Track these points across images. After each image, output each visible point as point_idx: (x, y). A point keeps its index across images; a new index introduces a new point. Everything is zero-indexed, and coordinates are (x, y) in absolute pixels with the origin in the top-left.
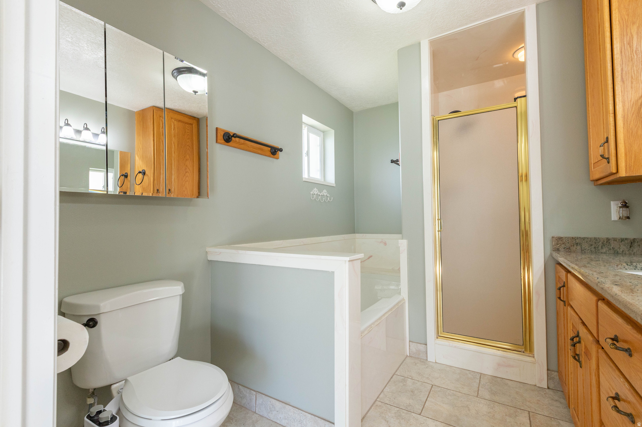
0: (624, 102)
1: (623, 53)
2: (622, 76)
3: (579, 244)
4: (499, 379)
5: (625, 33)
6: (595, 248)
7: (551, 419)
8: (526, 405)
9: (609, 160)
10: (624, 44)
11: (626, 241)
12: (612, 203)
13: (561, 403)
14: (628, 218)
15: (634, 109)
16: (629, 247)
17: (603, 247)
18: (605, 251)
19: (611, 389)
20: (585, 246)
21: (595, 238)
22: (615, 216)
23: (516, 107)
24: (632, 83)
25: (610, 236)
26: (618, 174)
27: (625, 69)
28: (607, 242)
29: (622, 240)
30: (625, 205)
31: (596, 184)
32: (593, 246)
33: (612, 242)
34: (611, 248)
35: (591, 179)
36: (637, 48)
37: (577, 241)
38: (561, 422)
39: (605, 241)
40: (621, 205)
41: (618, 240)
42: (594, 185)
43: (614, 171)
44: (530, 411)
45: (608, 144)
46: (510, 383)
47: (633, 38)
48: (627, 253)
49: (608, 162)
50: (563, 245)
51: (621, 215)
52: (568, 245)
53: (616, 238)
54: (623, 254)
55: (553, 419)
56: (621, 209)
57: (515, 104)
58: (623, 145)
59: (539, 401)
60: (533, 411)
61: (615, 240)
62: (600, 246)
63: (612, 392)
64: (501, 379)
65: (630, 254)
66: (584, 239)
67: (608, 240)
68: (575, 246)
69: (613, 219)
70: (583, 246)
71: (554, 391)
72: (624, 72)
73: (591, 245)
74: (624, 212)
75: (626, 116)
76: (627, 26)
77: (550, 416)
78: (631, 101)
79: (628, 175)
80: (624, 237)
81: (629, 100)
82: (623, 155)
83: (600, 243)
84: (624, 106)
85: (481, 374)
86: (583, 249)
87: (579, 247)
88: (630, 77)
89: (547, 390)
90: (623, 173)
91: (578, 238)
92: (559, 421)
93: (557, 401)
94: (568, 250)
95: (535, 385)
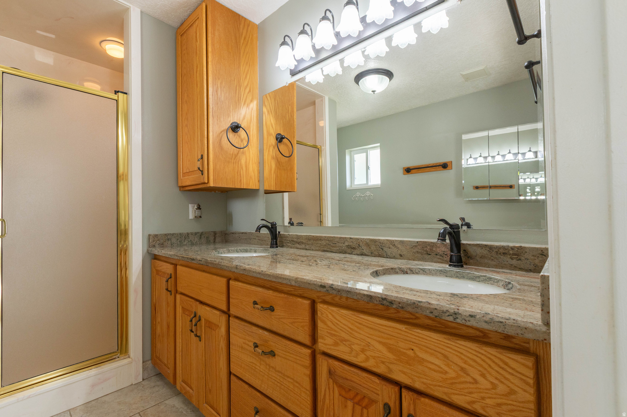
0: (213, 132)
1: (213, 96)
2: (213, 113)
3: (169, 239)
4: (93, 403)
5: (215, 83)
6: (180, 241)
7: (159, 405)
8: (133, 409)
9: (203, 172)
10: (214, 90)
11: (198, 234)
12: (190, 205)
13: (158, 386)
14: (201, 217)
15: (218, 139)
16: (199, 238)
17: (185, 240)
18: (186, 243)
19: (247, 342)
20: (174, 240)
21: (180, 234)
22: (191, 216)
23: (117, 100)
24: (217, 120)
25: (189, 231)
26: (208, 184)
27: (214, 109)
28: (187, 236)
29: (196, 234)
30: (199, 208)
31: (182, 190)
32: (179, 240)
33: (190, 236)
34: (190, 240)
35: (180, 185)
36: (220, 97)
37: (169, 237)
38: (167, 402)
39: (186, 235)
40: (196, 207)
41: (193, 234)
42: (180, 190)
43: (206, 182)
44: (139, 412)
45: (203, 160)
46: (106, 398)
47: (218, 89)
48: (198, 243)
49: (202, 174)
50: (158, 242)
51: (197, 215)
52: (162, 241)
53: (192, 233)
54: (196, 244)
55: (160, 404)
56: (197, 210)
57: (115, 97)
58: (212, 163)
59: (141, 396)
60: (142, 409)
61: (192, 234)
62: (183, 240)
63: (248, 345)
64: (96, 401)
65: (200, 244)
66: (173, 234)
67: (188, 234)
68: (167, 241)
69: (190, 218)
70: (172, 241)
71: (148, 379)
72: (214, 111)
73: (178, 239)
74: (198, 213)
75: (214, 143)
76: (216, 78)
77: (156, 403)
78: (217, 133)
79: (214, 186)
80: (196, 231)
81: (216, 132)
82: (212, 171)
83: (183, 237)
84: (213, 135)
85: (69, 410)
86: (172, 243)
87: (169, 242)
88: (217, 116)
89: (143, 383)
90: (212, 184)
91: (169, 234)
92: (164, 402)
93: (154, 386)
94: (162, 245)
95: (132, 385)
